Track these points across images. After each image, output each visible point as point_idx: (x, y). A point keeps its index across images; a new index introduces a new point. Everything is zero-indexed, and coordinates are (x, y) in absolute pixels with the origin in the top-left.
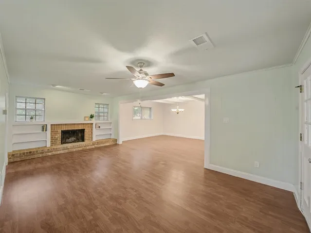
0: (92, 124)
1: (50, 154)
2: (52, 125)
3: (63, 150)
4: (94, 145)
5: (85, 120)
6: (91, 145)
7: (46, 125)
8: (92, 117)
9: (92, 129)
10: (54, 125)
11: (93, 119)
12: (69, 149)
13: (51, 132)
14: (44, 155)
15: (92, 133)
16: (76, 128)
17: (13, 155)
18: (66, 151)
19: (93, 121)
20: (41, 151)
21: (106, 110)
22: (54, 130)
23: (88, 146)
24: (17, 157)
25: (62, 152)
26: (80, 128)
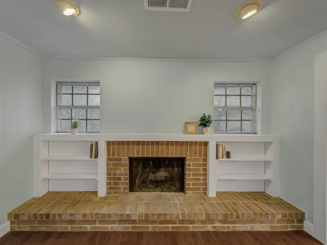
0: (206, 144)
1: (89, 228)
2: (109, 143)
3: (121, 221)
4: (212, 222)
5: (186, 131)
6: (203, 222)
7: (97, 143)
8: (205, 122)
9: (205, 160)
10: (114, 143)
11: (209, 129)
12: (134, 222)
13: (109, 159)
14: (76, 228)
15: (205, 170)
16: (163, 153)
17: (17, 217)
18: (128, 227)
19: (210, 135)
20: (69, 218)
21: (247, 102)
22: (114, 154)
23: (192, 222)
24: (24, 222)
25: (118, 227)
26: (173, 153)
